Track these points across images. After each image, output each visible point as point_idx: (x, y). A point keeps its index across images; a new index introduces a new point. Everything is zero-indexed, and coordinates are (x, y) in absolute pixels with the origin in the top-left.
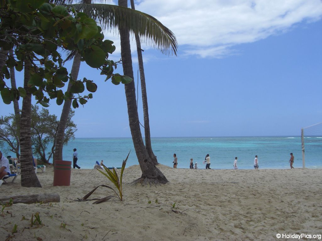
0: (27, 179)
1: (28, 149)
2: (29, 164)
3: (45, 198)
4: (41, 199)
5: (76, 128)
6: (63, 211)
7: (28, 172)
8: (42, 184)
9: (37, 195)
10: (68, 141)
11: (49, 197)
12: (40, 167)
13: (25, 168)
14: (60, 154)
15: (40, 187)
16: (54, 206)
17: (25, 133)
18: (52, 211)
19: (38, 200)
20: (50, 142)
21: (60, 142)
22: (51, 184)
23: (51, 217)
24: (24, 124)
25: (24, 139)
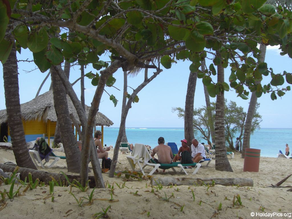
0: (221, 164)
1: (222, 137)
2: (223, 151)
3: (241, 182)
4: (237, 183)
5: (262, 119)
6: (259, 195)
7: (222, 157)
8: (233, 169)
9: (233, 179)
10: (254, 131)
11: (244, 181)
12: (229, 154)
13: (219, 154)
14: (248, 143)
15: (232, 171)
16: (250, 189)
17: (219, 123)
18: (250, 194)
19: (234, 183)
20: (237, 132)
21: (248, 131)
22: (241, 169)
23: (250, 199)
24: (219, 115)
25: (218, 128)
